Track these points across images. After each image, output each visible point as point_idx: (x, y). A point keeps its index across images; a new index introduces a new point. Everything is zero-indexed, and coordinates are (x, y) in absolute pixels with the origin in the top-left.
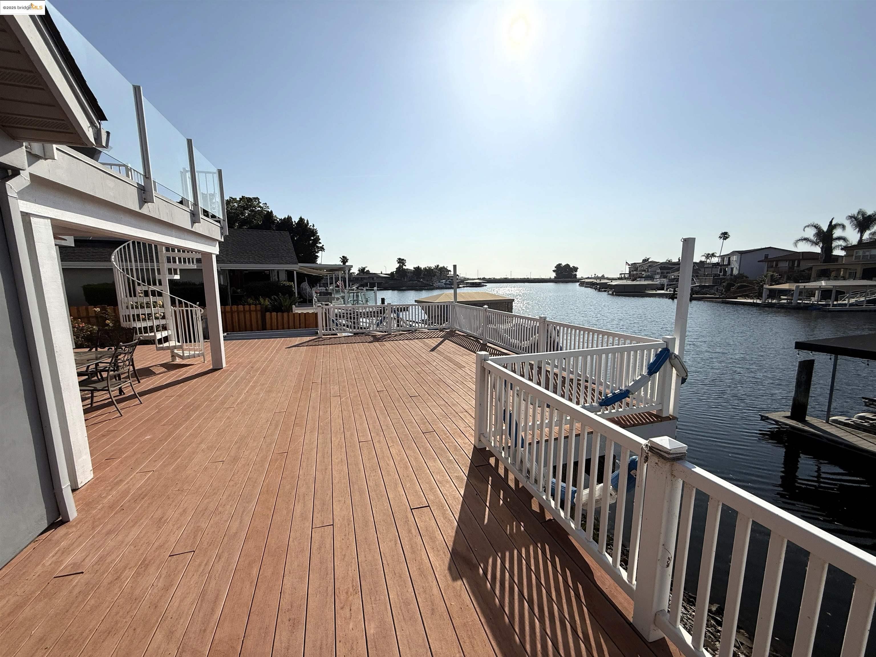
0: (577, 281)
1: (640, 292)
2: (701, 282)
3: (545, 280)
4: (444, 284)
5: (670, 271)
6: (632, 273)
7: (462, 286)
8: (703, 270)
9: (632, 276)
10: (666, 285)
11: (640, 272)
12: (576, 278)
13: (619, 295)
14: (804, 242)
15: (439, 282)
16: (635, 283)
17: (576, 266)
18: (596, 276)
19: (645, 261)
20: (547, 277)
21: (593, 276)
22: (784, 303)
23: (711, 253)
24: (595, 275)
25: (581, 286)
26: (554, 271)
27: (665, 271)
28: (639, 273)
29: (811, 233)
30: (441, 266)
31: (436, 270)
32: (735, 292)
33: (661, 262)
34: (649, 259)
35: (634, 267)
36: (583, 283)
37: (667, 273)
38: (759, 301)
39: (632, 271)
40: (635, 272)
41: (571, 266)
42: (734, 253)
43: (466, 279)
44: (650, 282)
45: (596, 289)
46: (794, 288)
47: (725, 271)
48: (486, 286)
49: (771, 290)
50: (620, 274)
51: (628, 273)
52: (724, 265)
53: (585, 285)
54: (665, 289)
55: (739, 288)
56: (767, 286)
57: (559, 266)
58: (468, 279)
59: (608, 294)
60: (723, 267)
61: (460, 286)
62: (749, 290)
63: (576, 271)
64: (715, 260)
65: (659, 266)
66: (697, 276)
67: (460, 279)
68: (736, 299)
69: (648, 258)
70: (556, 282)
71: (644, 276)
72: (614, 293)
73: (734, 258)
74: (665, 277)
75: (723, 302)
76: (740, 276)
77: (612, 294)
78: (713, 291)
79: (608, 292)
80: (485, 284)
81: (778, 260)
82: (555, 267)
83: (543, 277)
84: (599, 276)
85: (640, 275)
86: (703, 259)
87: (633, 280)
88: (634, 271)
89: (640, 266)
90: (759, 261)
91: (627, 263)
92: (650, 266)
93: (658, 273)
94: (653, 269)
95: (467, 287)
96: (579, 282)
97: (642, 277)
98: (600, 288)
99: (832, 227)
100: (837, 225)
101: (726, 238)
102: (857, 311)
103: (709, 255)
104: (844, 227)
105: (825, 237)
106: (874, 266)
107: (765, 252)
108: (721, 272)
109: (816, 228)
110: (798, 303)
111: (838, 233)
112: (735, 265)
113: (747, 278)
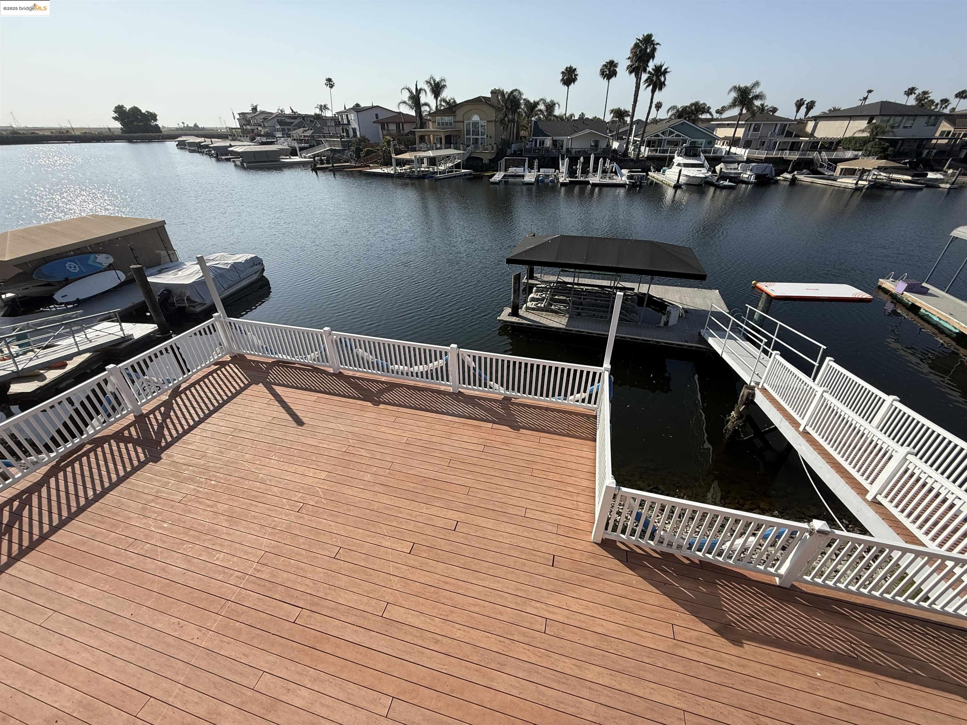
2: (330, 146)
6: (244, 127)
8: (326, 128)
10: (297, 149)
11: (255, 127)
12: (164, 132)
14: (404, 105)
16: (264, 148)
17: (149, 110)
18: (186, 125)
19: (253, 109)
24: (183, 123)
26: (115, 118)
27: (286, 127)
28: (252, 127)
29: (406, 96)
32: (366, 160)
33: (272, 112)
35: (244, 119)
37: (290, 129)
38: (392, 171)
39: (244, 124)
40: (248, 127)
45: (210, 156)
46: (413, 158)
47: (348, 130)
49: (397, 160)
51: (240, 127)
52: (342, 123)
53: (186, 147)
54: (299, 154)
55: (368, 153)
56: (394, 156)
57: (120, 110)
59: (239, 167)
62: (376, 156)
63: (155, 119)
64: (332, 115)
65: (274, 119)
68: (370, 167)
69: (253, 104)
70: (126, 141)
71: (261, 132)
72: (246, 166)
76: (364, 139)
77: (243, 167)
78: (345, 157)
79: (234, 162)
81: (387, 121)
82: (115, 111)
84: (190, 125)
85: (257, 132)
86: (318, 112)
88: (247, 124)
89: (251, 118)
90: (373, 123)
92: (265, 119)
93: (279, 131)
94: (269, 123)
97: (261, 135)
98: (217, 154)
99: (418, 91)
100: (421, 90)
101: (332, 86)
102: (452, 177)
103: (321, 106)
104: (426, 92)
105: (415, 100)
106: (450, 134)
107: (375, 112)
108: (343, 133)
109: (409, 90)
110: (419, 171)
111: (423, 99)
112: (354, 125)
113: (369, 141)
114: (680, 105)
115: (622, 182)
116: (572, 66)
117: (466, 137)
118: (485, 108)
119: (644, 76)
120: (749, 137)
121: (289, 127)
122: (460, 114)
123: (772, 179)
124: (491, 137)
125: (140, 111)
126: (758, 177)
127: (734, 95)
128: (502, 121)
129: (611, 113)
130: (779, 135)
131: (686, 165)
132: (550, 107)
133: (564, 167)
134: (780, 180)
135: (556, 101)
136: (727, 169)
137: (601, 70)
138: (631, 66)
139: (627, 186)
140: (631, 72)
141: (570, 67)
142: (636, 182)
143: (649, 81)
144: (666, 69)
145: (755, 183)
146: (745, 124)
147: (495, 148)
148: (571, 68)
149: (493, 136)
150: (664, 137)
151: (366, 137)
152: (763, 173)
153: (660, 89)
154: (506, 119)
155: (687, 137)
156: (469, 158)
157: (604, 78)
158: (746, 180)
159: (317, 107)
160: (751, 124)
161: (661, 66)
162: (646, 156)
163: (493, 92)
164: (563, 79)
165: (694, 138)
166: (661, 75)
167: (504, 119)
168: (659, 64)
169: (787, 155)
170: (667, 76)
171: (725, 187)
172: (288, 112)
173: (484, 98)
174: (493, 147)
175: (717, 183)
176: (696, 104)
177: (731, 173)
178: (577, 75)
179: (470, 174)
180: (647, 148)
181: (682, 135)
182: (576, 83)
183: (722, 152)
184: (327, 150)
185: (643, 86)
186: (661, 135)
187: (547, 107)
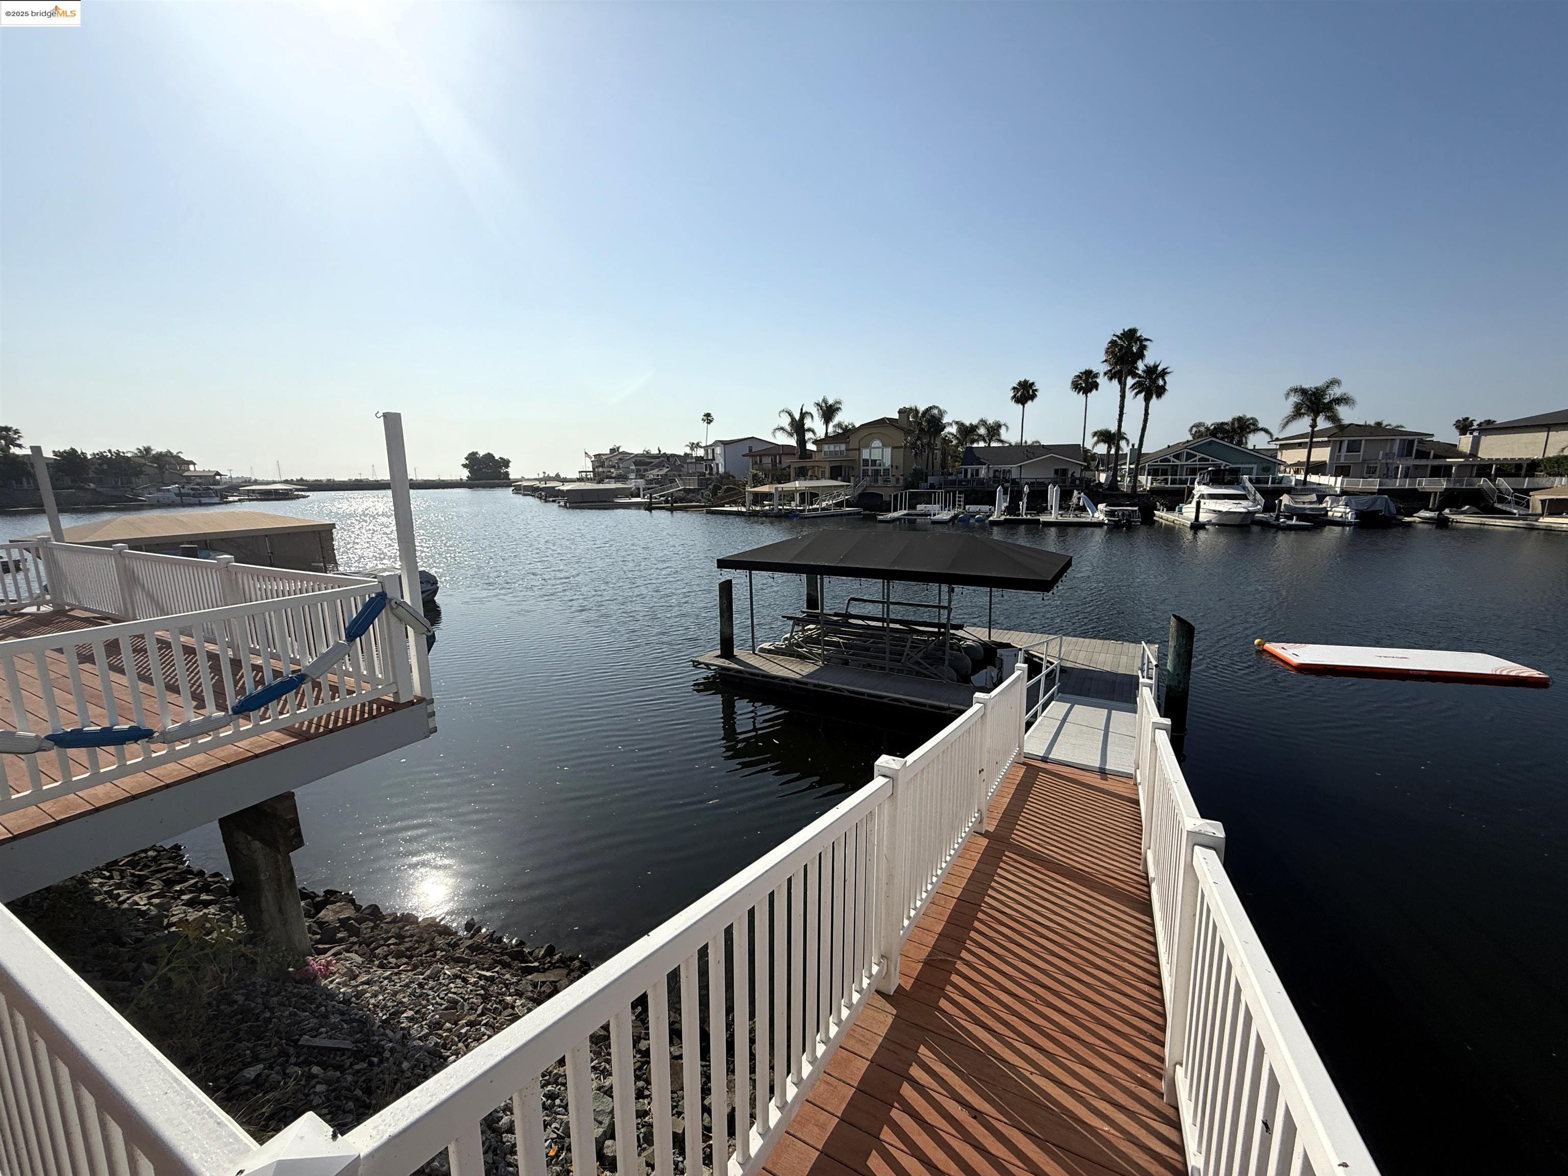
0: (509, 485)
1: (606, 501)
2: (684, 484)
3: (449, 483)
4: (177, 495)
5: (648, 468)
6: (596, 470)
7: (236, 498)
8: (686, 466)
9: (599, 477)
10: (641, 490)
11: (608, 469)
12: (510, 479)
13: (573, 508)
14: (781, 431)
15: (159, 490)
16: (601, 486)
17: (505, 457)
18: (546, 475)
19: (612, 451)
20: (454, 478)
21: (541, 476)
22: (767, 510)
23: (695, 442)
24: (544, 473)
25: (517, 493)
26: (464, 466)
27: (642, 468)
28: (605, 470)
29: (785, 422)
30: (158, 448)
31: (143, 461)
32: (722, 498)
33: (636, 452)
34: (618, 448)
35: (599, 461)
36: (522, 489)
37: (646, 470)
38: (744, 509)
39: (597, 467)
40: (601, 470)
41: (497, 458)
42: (717, 443)
43: (249, 481)
44: (619, 485)
45: (540, 498)
46: (773, 491)
47: (711, 468)
48: (304, 497)
49: (756, 495)
50: (580, 472)
51: (591, 470)
52: (708, 460)
53: (522, 492)
54: (642, 495)
55: (726, 491)
56: (748, 489)
57: (472, 457)
58: (256, 482)
59: (560, 506)
60: (708, 463)
61: (231, 499)
62: (735, 494)
63: (507, 466)
64: (700, 453)
65: (633, 460)
66: (680, 475)
67: (225, 483)
68: (723, 506)
69: (617, 446)
70: (469, 488)
71: (614, 475)
72: (568, 504)
73: (718, 450)
74: (642, 477)
75: (708, 512)
76: (727, 475)
77: (565, 506)
78: (699, 497)
79: (559, 502)
80: (303, 493)
81: (762, 454)
82: (467, 459)
83: (446, 477)
84: (551, 475)
85: (609, 474)
86: (688, 451)
87: (599, 482)
88: (600, 466)
89: (606, 459)
90: (743, 456)
91: (586, 453)
92: (620, 459)
93: (633, 471)
94: (625, 464)
95: (250, 500)
96: (511, 486)
97: (611, 478)
98: (546, 497)
99: (803, 415)
100: (807, 413)
101: (709, 422)
102: (828, 516)
103: (693, 444)
104: (812, 417)
105: (798, 427)
106: (839, 464)
107: (748, 443)
108: (706, 470)
109: (790, 414)
110: (781, 509)
111: (808, 423)
112: (720, 460)
113: (733, 477)
114: (1210, 421)
115: (1094, 520)
116: (1027, 379)
117: (862, 468)
118: (890, 431)
119: (1130, 381)
120: (1342, 460)
121: (645, 467)
122: (854, 442)
123: (1395, 518)
124: (897, 467)
125: (494, 457)
126: (1359, 514)
127: (1294, 399)
128: (914, 445)
129: (1094, 436)
130: (1402, 456)
131: (1212, 497)
132: (994, 430)
133: (1001, 502)
134: (1414, 522)
135: (1002, 422)
136: (1296, 502)
137: (1073, 382)
138: (1110, 371)
139: (1106, 527)
140: (1111, 379)
141: (1025, 380)
142: (1120, 520)
143: (1140, 387)
144: (1164, 369)
145: (1355, 524)
146: (1329, 441)
147: (901, 481)
148: (1026, 382)
149: (901, 467)
150: (1178, 462)
151: (731, 474)
152: (1371, 509)
153: (1159, 395)
154: (919, 442)
155: (1220, 462)
156: (861, 495)
157: (1078, 393)
158: (1340, 519)
159: (687, 446)
160: (1341, 442)
161: (1156, 367)
162: (1148, 489)
163: (901, 412)
164: (1014, 397)
165: (1236, 463)
166: (1157, 378)
167: (915, 443)
168: (1152, 364)
169: (1425, 484)
170: (1167, 378)
171: (1291, 528)
172: (654, 451)
173: (889, 419)
174: (898, 479)
175: (1275, 523)
176: (1240, 419)
177: (1304, 509)
178: (1036, 390)
179: (858, 513)
180: (1150, 477)
181: (1211, 458)
182: (1035, 400)
183: (1291, 481)
184: (680, 490)
185: (1129, 394)
186: (1172, 459)
187: (988, 430)
